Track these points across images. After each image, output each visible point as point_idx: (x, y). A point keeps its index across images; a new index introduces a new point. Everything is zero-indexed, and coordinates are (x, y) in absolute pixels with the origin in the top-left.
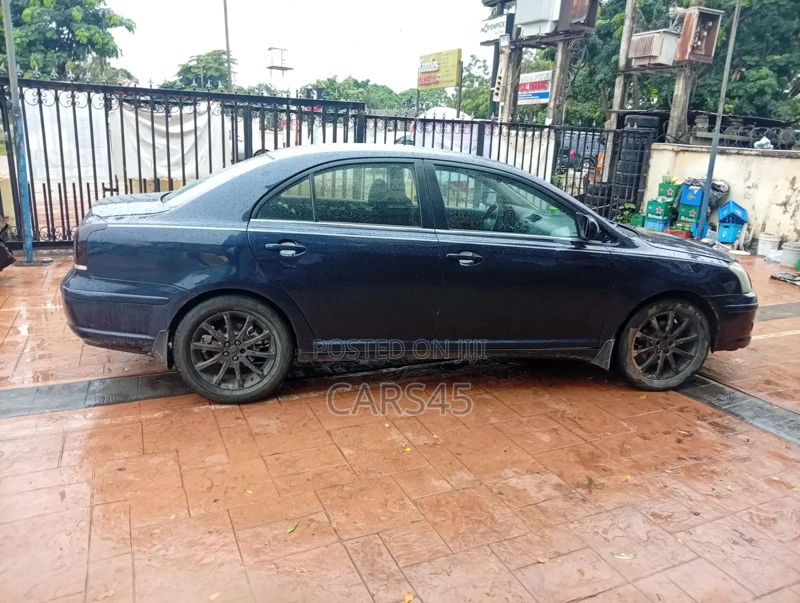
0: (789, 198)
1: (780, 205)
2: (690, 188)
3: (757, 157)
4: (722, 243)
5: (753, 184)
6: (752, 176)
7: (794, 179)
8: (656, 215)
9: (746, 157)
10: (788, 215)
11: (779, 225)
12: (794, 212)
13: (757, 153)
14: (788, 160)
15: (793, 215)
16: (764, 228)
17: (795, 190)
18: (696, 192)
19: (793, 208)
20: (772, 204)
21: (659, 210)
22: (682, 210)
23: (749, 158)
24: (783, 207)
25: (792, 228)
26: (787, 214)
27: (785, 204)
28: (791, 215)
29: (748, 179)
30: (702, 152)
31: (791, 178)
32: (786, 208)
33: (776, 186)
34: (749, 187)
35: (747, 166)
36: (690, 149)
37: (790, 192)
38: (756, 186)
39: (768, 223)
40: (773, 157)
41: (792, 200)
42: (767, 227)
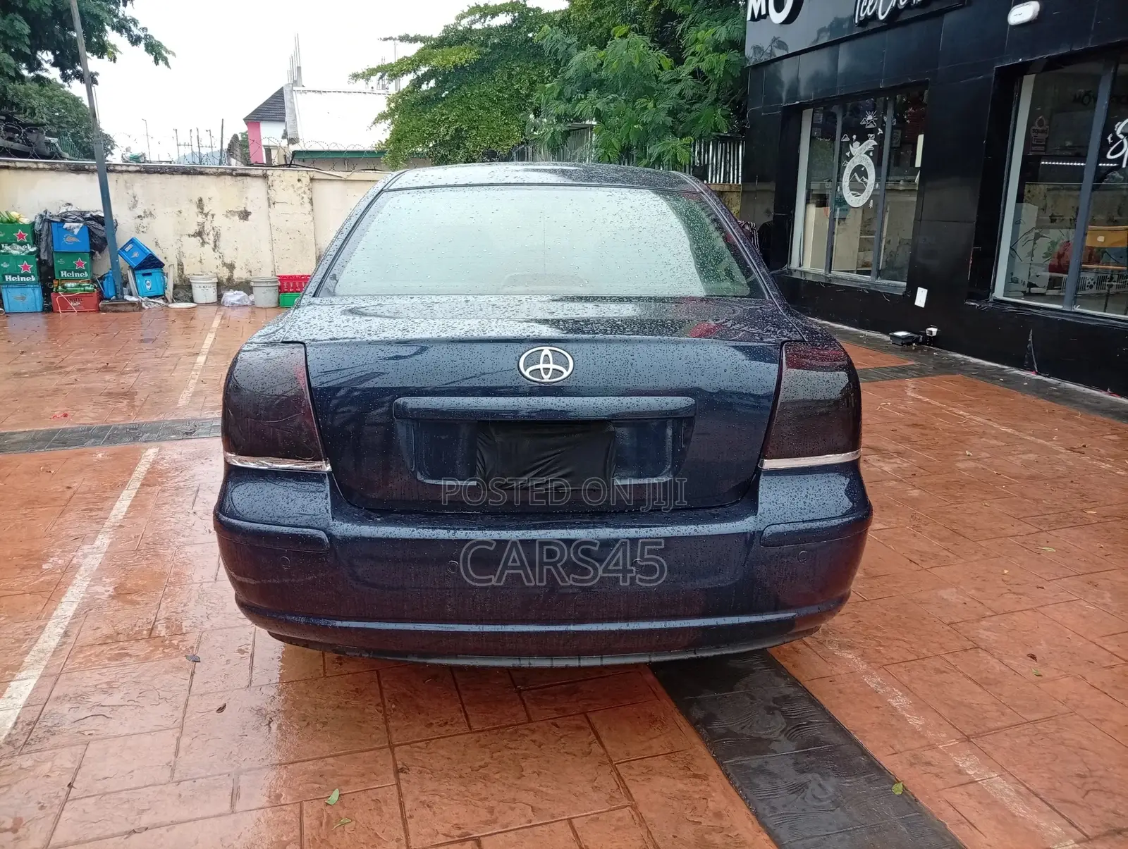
0: (202, 225)
1: (193, 236)
2: (65, 227)
3: (138, 175)
4: (151, 297)
5: (145, 212)
6: (140, 201)
7: (201, 200)
8: (22, 275)
9: (120, 175)
10: (209, 248)
11: (201, 262)
12: (215, 242)
13: (138, 168)
14: (185, 177)
15: (215, 246)
16: (182, 269)
17: (206, 215)
18: (76, 231)
19: (211, 237)
20: (182, 235)
21: (26, 267)
22: (60, 262)
23: (126, 176)
24: (198, 238)
25: (219, 262)
26: (206, 246)
27: (199, 234)
28: (212, 245)
29: (134, 206)
30: (38, 169)
31: (196, 200)
32: (202, 239)
33: (180, 212)
34: (139, 217)
35: (127, 188)
36: (10, 164)
37: (200, 219)
38: (151, 214)
39: (184, 261)
40: (163, 173)
41: (208, 227)
42: (185, 267)
